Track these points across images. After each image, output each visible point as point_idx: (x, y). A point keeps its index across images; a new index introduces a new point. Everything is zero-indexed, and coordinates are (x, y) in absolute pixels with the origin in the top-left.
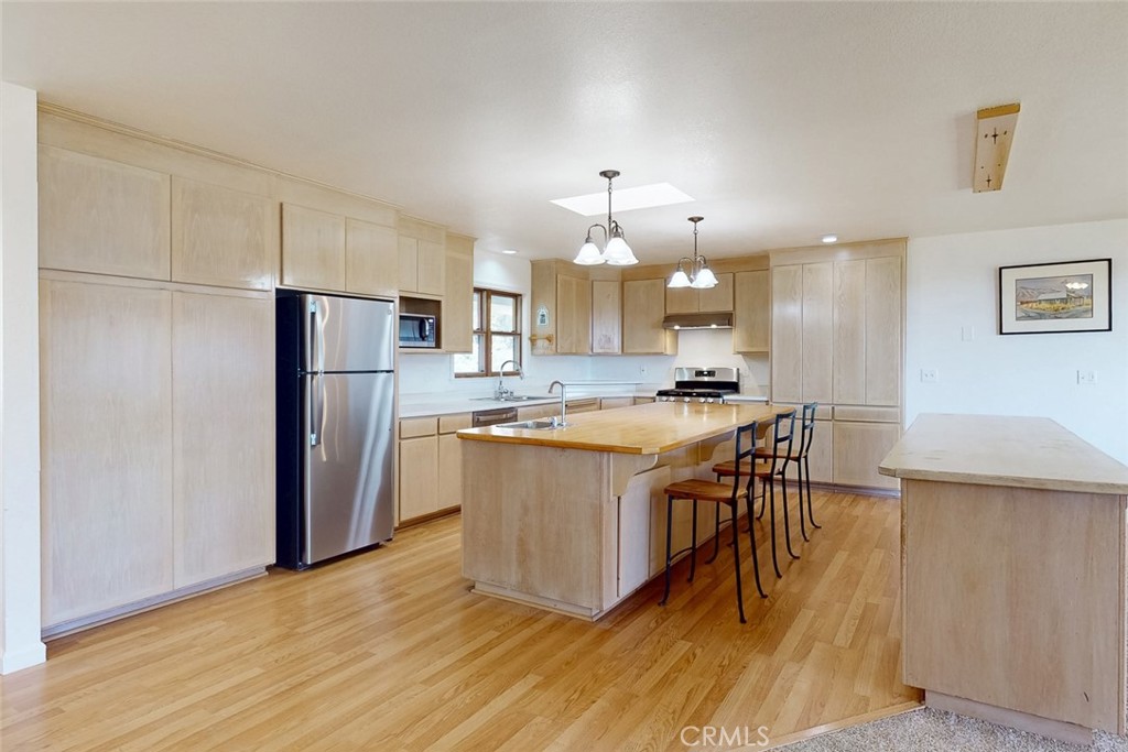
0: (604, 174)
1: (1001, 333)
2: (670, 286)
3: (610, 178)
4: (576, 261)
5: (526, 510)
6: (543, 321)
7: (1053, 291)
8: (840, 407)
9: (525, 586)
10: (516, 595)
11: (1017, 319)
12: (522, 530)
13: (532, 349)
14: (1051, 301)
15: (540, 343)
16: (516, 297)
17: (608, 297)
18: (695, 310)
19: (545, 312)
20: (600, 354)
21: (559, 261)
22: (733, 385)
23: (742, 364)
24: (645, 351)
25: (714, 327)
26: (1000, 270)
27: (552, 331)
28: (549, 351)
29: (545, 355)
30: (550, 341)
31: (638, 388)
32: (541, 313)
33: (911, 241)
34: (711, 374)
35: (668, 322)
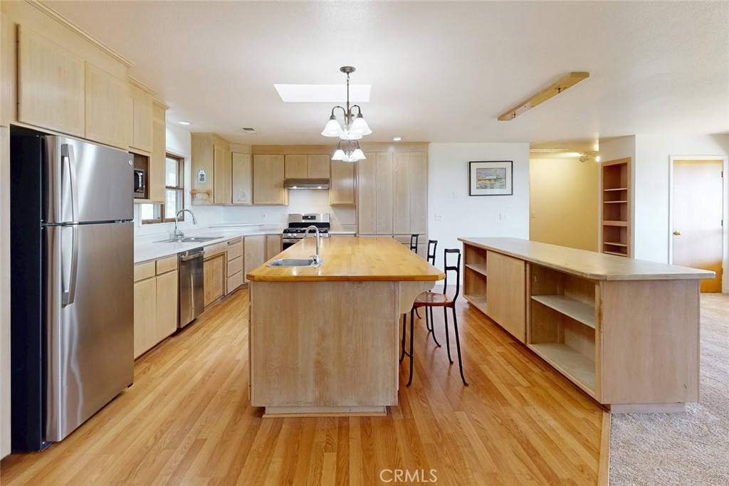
0: (344, 70)
1: (470, 195)
2: (333, 159)
3: (348, 73)
4: (322, 134)
5: (323, 336)
6: (202, 179)
7: (491, 175)
8: (397, 236)
9: (322, 400)
10: (317, 410)
11: (477, 188)
12: (319, 354)
13: (192, 201)
14: (490, 180)
15: (198, 196)
16: (179, 159)
17: (243, 165)
18: (305, 177)
19: (204, 173)
20: (237, 205)
21: (215, 135)
22: (327, 225)
23: (331, 211)
24: (270, 203)
25: (320, 188)
26: (470, 163)
27: (210, 187)
28: (208, 202)
29: (203, 205)
30: (209, 195)
31: (261, 228)
32: (200, 173)
33: (430, 144)
34: (313, 218)
35: (288, 184)
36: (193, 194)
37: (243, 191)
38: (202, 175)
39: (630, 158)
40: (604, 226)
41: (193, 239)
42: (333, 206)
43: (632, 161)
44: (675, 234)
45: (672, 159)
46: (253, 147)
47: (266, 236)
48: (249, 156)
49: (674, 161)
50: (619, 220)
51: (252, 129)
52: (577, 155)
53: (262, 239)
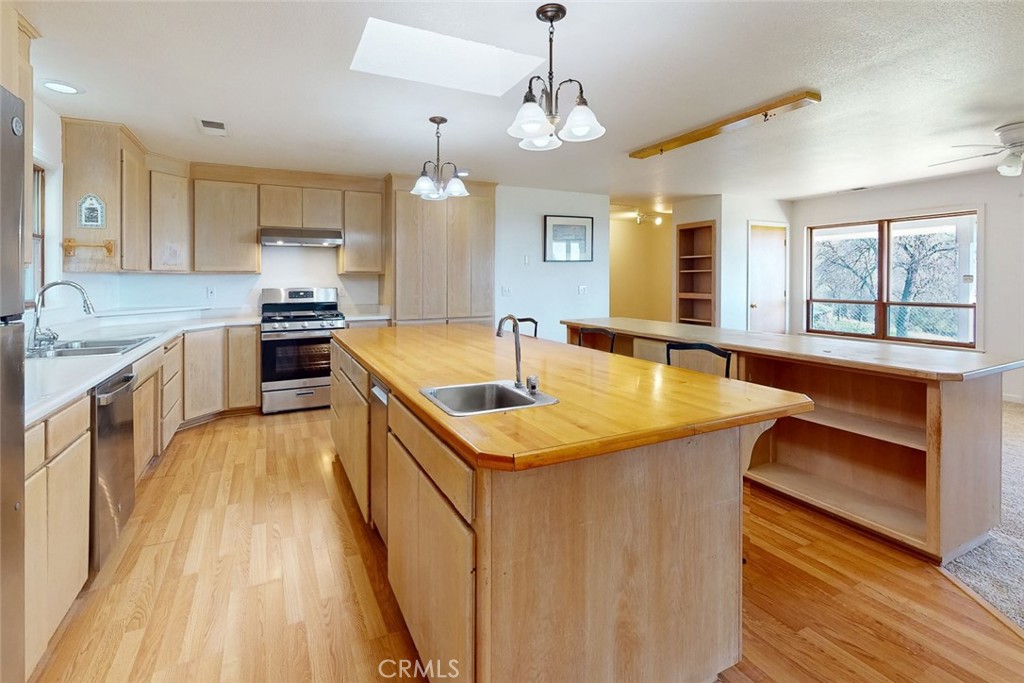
1: (545, 260)
6: (92, 218)
8: (453, 321)
12: (623, 606)
13: (65, 263)
15: (82, 253)
17: (173, 197)
18: (298, 225)
19: (96, 205)
20: (160, 273)
21: (123, 129)
22: (332, 307)
23: (340, 285)
24: (230, 269)
25: (326, 244)
26: (545, 217)
27: (114, 236)
28: (107, 266)
29: (95, 272)
30: (109, 250)
31: (206, 314)
32: (87, 204)
33: (498, 187)
34: (309, 294)
35: (264, 235)
36: (68, 249)
37: (173, 249)
38: (94, 210)
39: (714, 221)
40: (680, 299)
41: (76, 345)
42: (345, 276)
43: (717, 226)
44: (752, 306)
45: (751, 223)
46: (193, 165)
47: (227, 329)
48: (185, 182)
49: (752, 226)
50: (692, 292)
51: (220, 126)
52: (633, 215)
53: (219, 336)
